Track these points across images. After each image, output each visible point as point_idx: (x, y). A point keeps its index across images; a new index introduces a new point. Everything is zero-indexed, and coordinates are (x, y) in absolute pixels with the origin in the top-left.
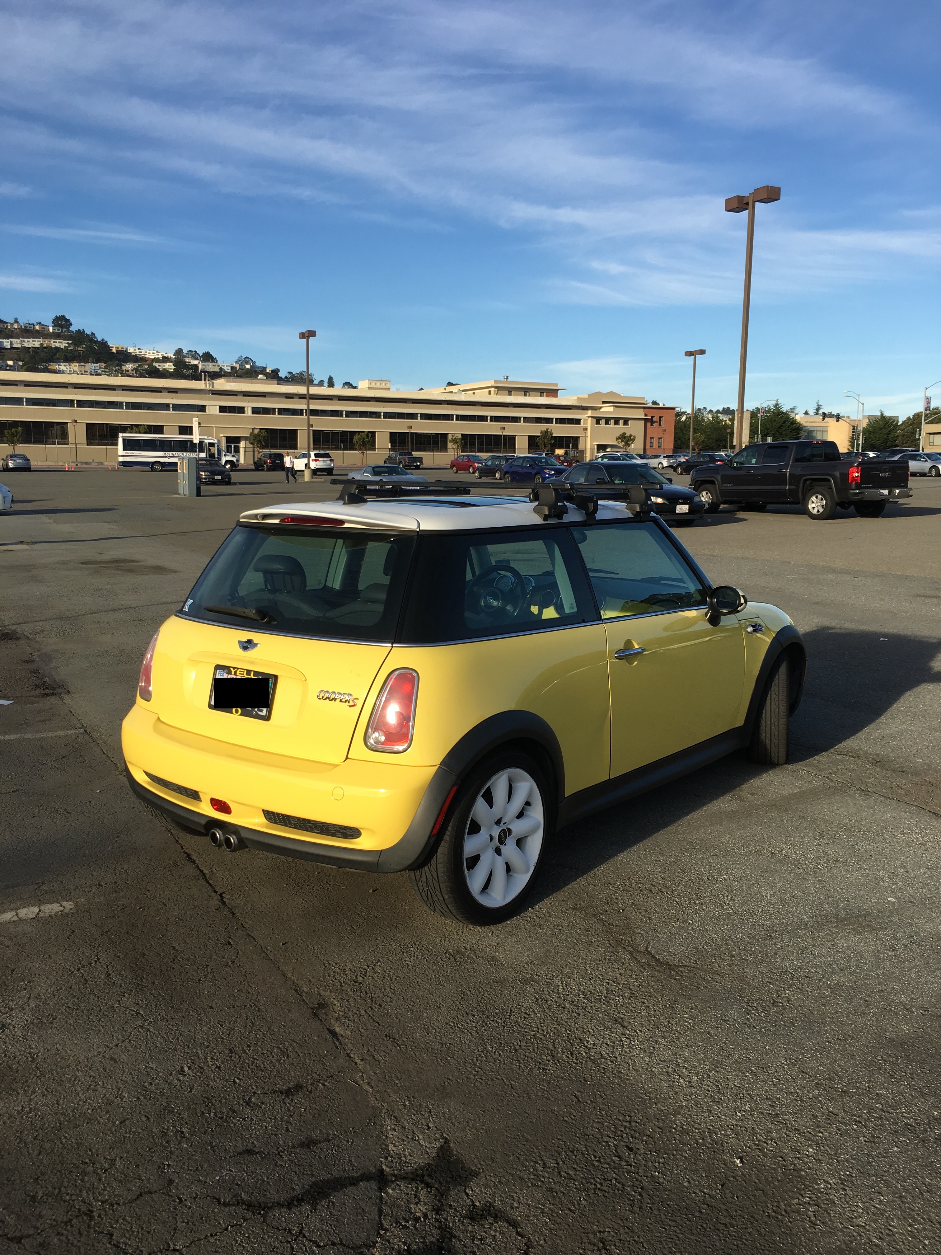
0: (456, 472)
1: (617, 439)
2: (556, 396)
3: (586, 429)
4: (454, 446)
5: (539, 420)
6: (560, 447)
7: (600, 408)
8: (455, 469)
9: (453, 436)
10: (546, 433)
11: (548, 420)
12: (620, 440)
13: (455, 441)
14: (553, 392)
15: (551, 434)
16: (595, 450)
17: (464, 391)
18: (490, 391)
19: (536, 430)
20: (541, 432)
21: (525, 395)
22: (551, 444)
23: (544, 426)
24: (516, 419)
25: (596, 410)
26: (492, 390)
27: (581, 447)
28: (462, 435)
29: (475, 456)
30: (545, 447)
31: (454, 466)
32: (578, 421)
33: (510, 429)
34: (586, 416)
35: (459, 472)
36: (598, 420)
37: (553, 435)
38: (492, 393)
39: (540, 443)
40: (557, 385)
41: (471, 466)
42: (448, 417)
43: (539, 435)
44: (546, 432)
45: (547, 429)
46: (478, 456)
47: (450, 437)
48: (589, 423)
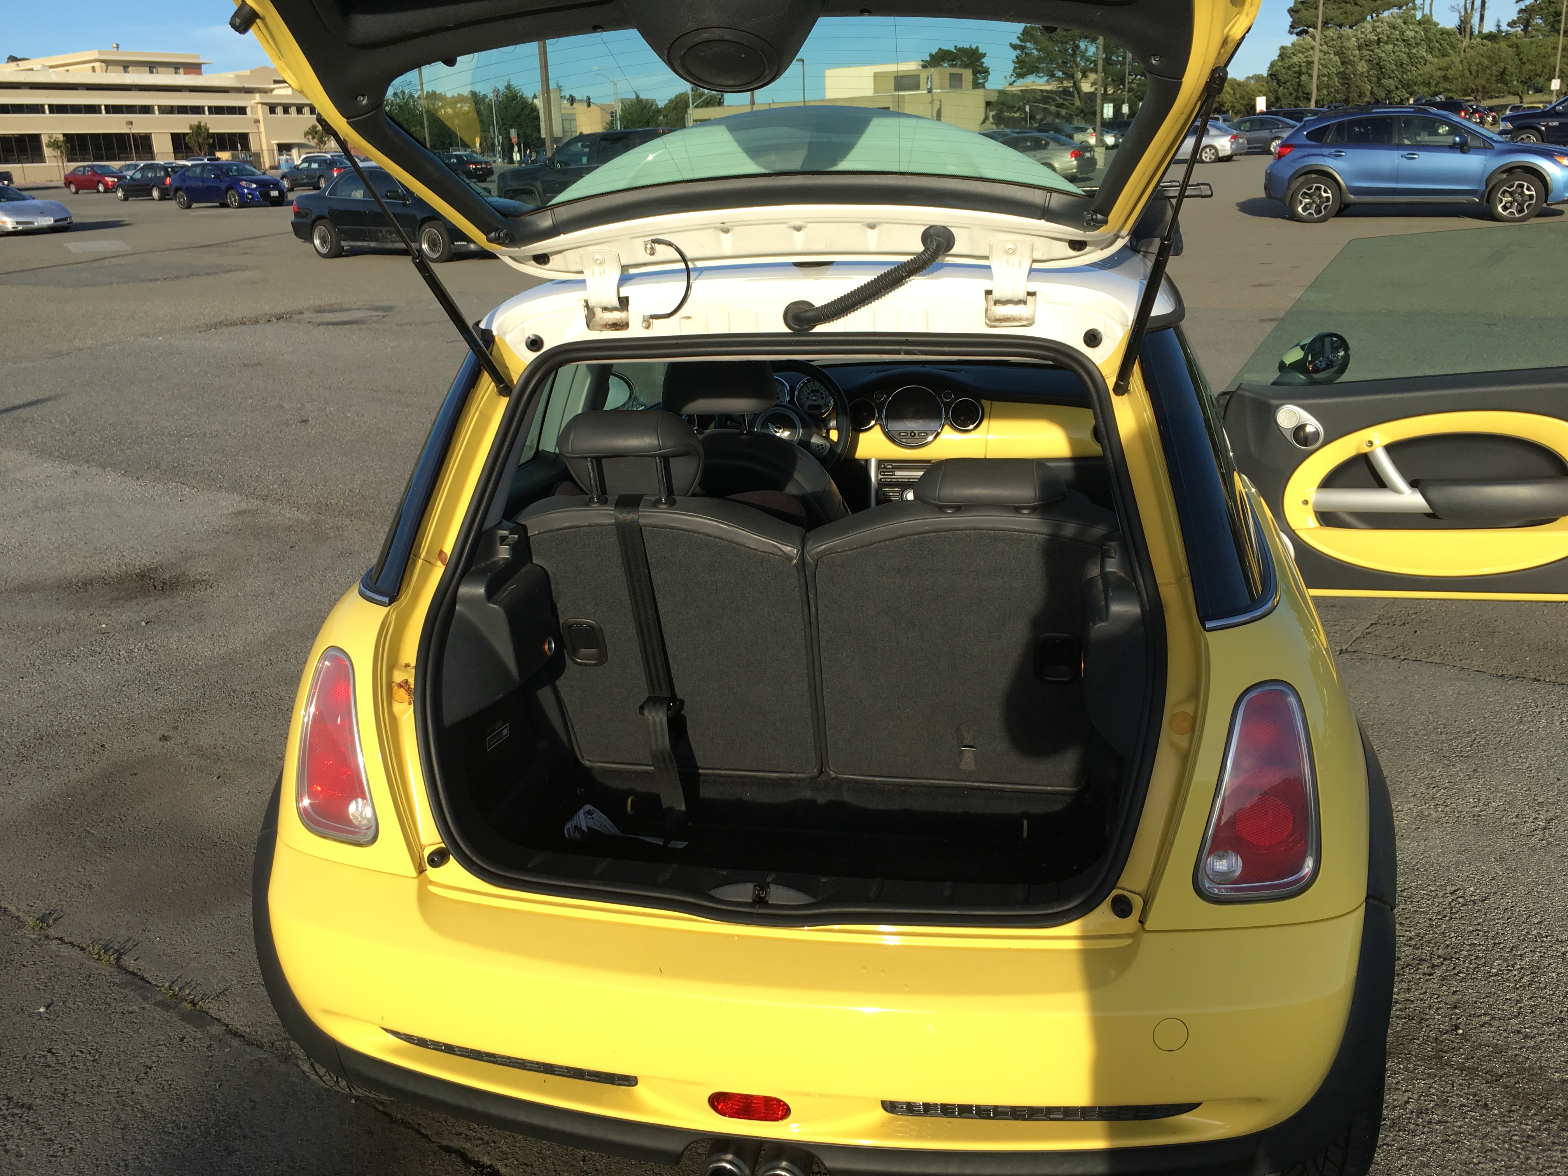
0: (77, 192)
1: (306, 134)
2: (200, 73)
3: (257, 121)
4: (54, 153)
5: (183, 110)
6: (223, 149)
7: (272, 90)
8: (73, 188)
9: (50, 137)
10: (198, 129)
11: (197, 110)
12: (310, 137)
13: (54, 145)
14: (194, 68)
15: (207, 130)
16: (276, 152)
17: (51, 67)
18: (93, 68)
19: (183, 124)
20: (191, 127)
21: (151, 72)
22: (209, 144)
23: (194, 119)
24: (146, 110)
25: (266, 92)
26: (97, 64)
27: (254, 147)
28: (64, 135)
29: (104, 166)
30: (200, 149)
31: (70, 183)
32: (242, 110)
33: (140, 125)
34: (253, 101)
35: (81, 191)
36: (272, 109)
37: (211, 131)
38: (98, 69)
39: (193, 143)
40: (198, 57)
41: (99, 182)
42: (37, 109)
43: (188, 131)
44: (199, 127)
45: (200, 123)
46: (108, 166)
47: (44, 140)
48: (261, 113)
